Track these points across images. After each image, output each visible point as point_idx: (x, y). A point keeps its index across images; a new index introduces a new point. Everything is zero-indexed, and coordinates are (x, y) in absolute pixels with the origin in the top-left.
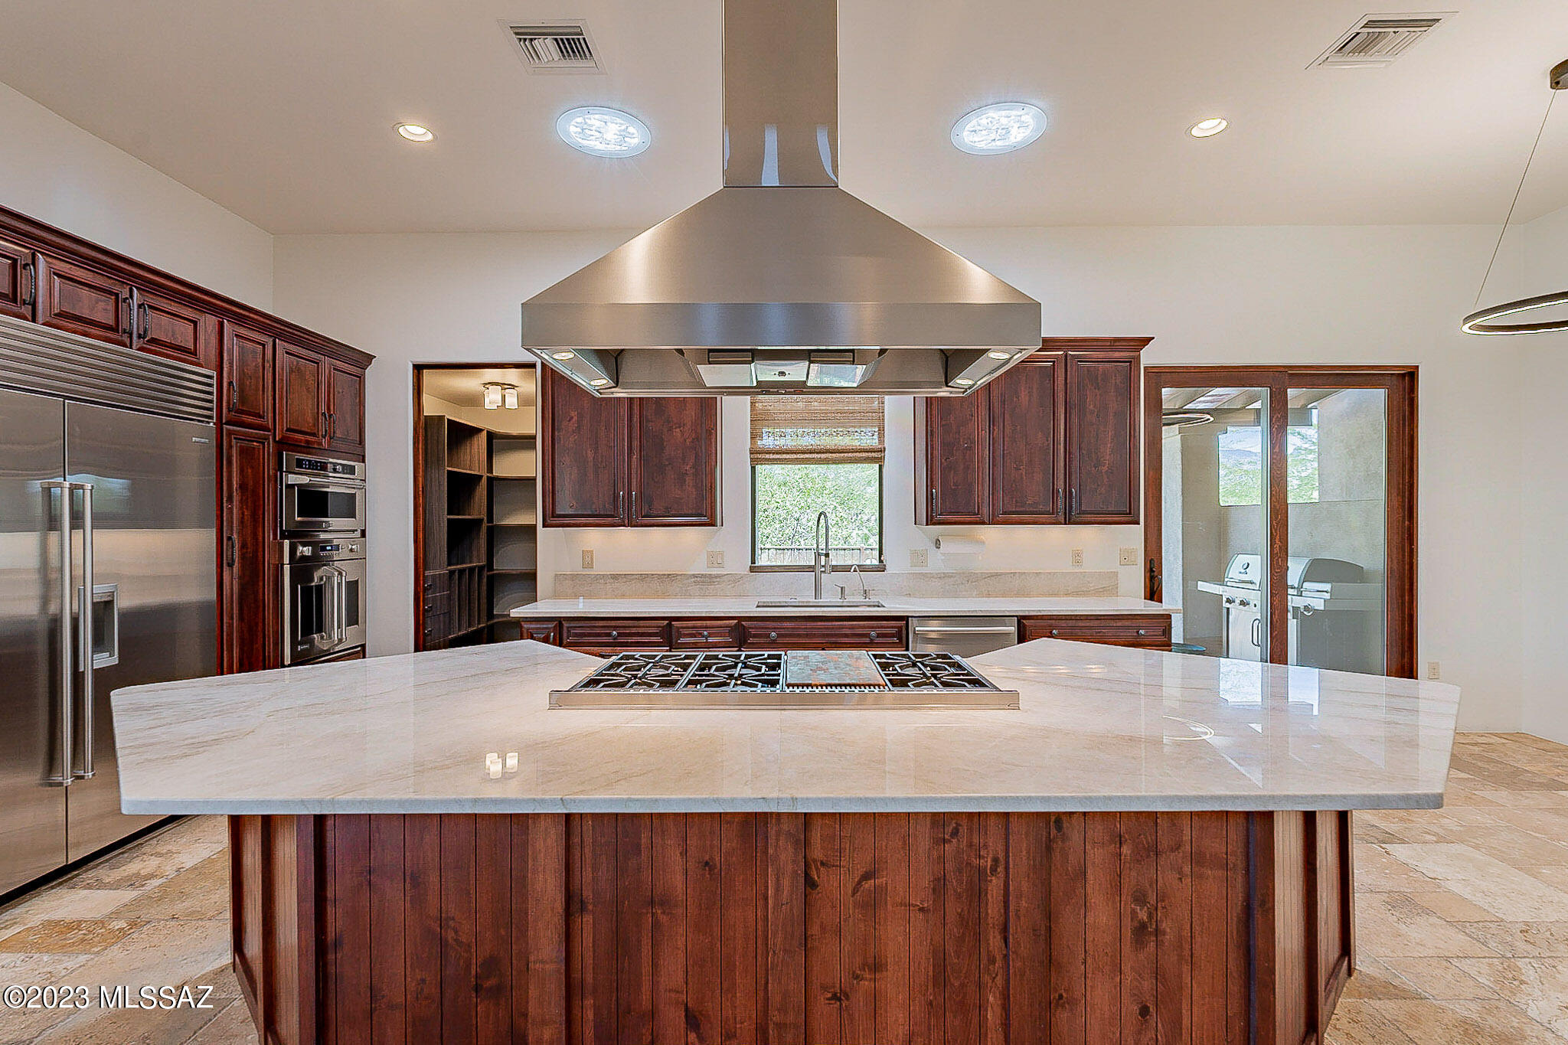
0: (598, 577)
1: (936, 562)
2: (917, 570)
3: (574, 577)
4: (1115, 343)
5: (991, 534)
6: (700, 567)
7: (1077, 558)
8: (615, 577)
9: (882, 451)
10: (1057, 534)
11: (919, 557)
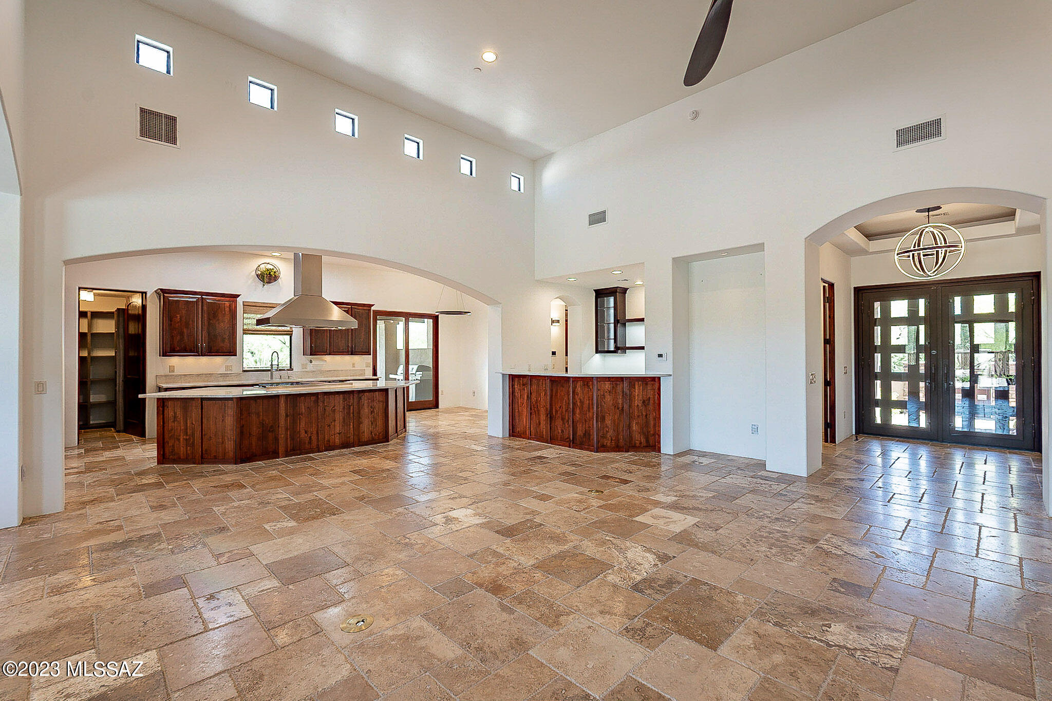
0: (176, 376)
1: (310, 367)
2: (303, 370)
3: (166, 376)
4: (364, 305)
5: (328, 358)
6: (223, 371)
7: (354, 365)
8: (185, 375)
9: (292, 331)
10: (347, 358)
11: (304, 366)
